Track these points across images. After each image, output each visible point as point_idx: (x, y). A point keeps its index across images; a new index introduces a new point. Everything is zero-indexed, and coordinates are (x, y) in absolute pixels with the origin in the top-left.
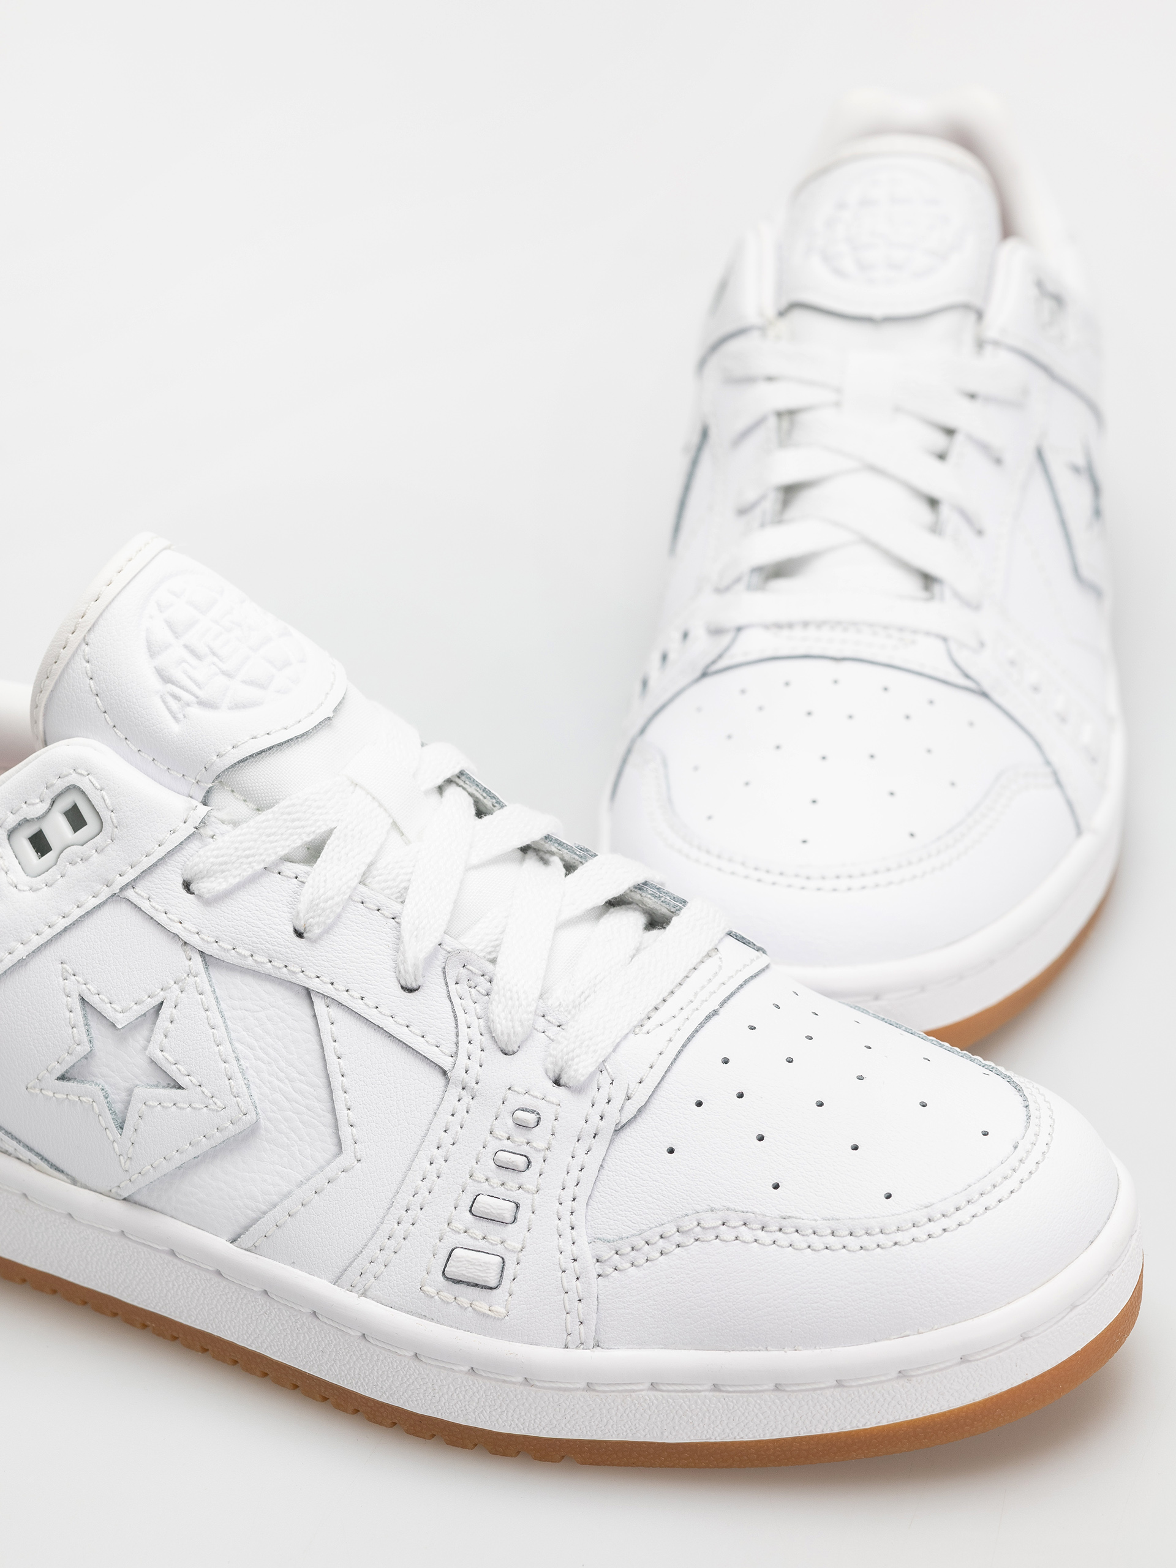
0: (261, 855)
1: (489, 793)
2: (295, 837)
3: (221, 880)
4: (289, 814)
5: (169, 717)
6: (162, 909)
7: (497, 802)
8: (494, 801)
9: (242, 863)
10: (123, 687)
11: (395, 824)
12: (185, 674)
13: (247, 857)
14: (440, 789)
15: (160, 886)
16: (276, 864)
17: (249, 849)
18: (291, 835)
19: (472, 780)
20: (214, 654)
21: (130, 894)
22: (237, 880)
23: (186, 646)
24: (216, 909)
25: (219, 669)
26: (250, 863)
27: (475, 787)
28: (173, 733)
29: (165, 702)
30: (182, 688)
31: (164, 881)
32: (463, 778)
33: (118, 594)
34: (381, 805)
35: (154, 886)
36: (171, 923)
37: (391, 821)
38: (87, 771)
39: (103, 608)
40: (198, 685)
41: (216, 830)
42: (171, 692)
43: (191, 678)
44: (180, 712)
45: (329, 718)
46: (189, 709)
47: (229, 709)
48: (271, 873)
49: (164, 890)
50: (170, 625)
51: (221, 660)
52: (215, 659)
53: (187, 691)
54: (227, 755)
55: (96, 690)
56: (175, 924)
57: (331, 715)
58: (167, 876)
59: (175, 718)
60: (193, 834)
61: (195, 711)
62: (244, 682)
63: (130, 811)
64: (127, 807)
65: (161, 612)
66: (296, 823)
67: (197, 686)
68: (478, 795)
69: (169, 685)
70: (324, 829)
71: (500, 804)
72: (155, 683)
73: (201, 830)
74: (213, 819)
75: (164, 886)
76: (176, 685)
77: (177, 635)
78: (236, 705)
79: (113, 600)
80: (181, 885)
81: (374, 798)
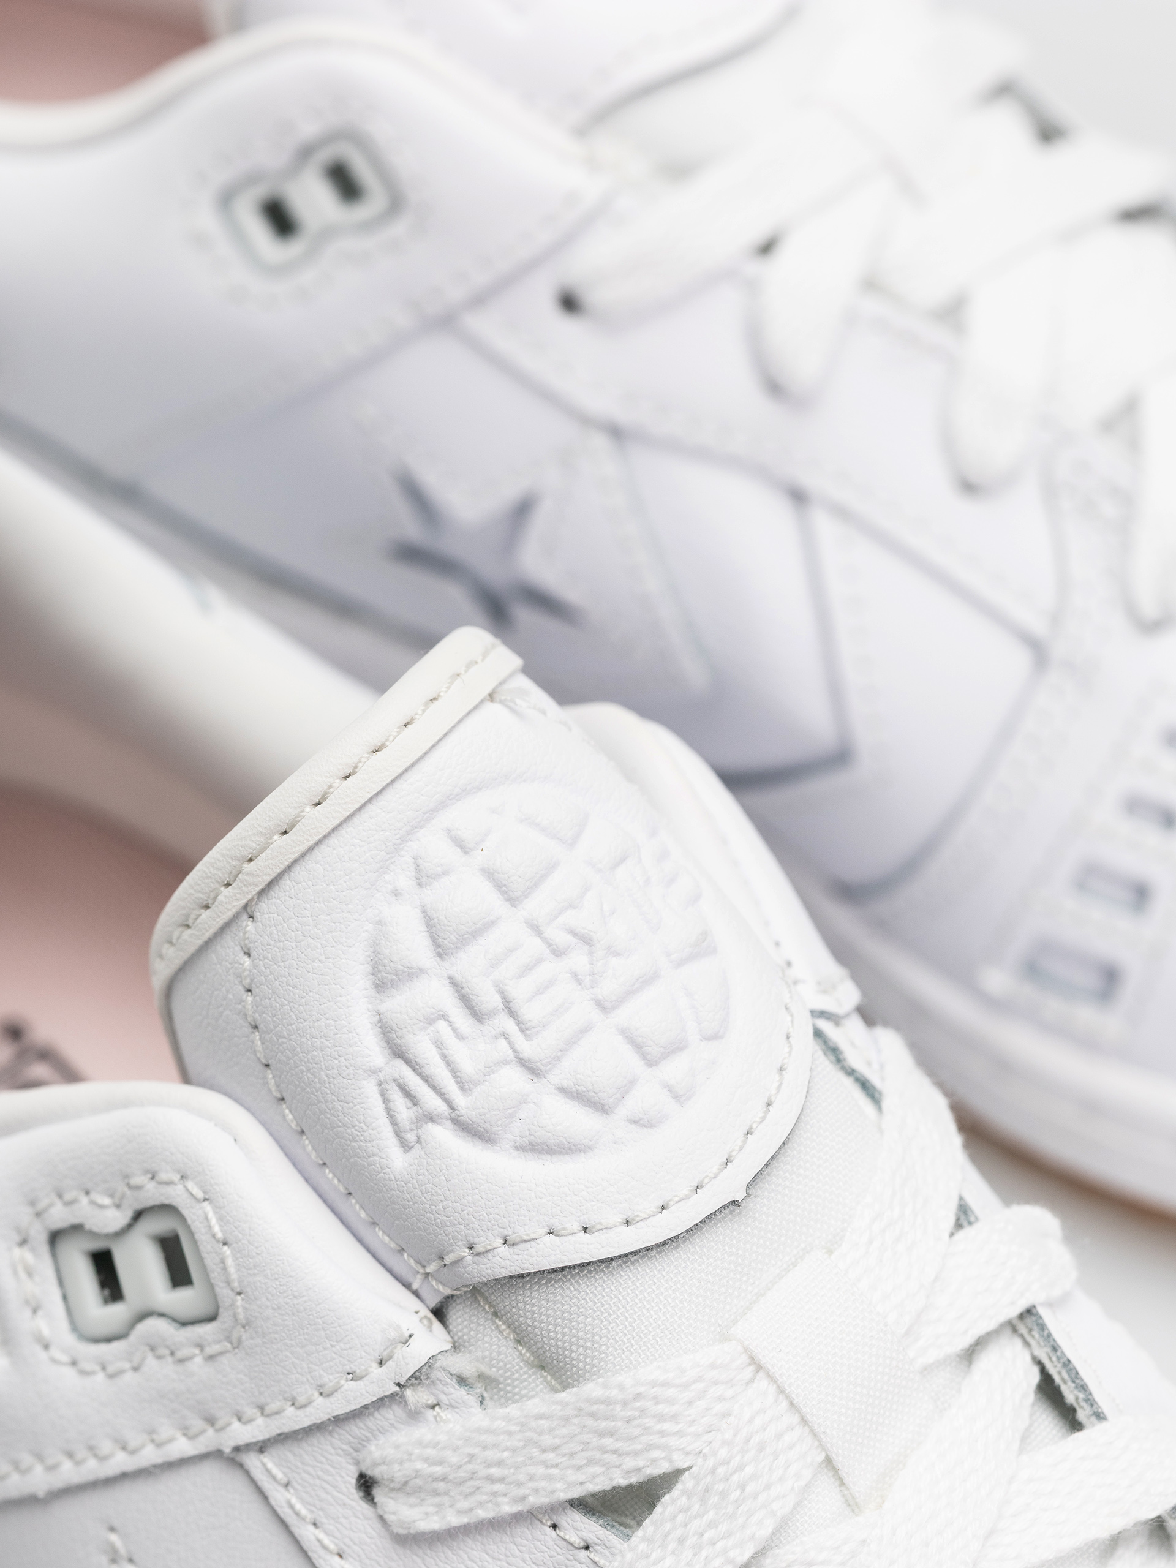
0: (519, 1484)
1: (1075, 1375)
2: (598, 1469)
3: (431, 1509)
4: (593, 1415)
5: (387, 1131)
6: (309, 1517)
7: (1087, 1400)
8: (1081, 1396)
9: (478, 1488)
10: (304, 1039)
11: (829, 1461)
12: (438, 1047)
13: (492, 1480)
14: (970, 1354)
15: (311, 1470)
16: (553, 1508)
17: (500, 1463)
18: (591, 1462)
19: (1046, 1332)
20: (512, 1013)
21: (252, 1461)
22: (464, 1520)
23: (454, 983)
24: (415, 1557)
25: (515, 1051)
26: (494, 1494)
27: (1049, 1350)
28: (388, 1170)
29: (386, 1101)
30: (426, 1079)
31: (322, 1463)
32: (1030, 1321)
33: (333, 830)
34: (804, 1421)
35: (299, 1464)
36: (322, 1552)
37: (823, 1455)
38: (205, 1192)
39: (294, 857)
40: (463, 1085)
41: (443, 1397)
42: (401, 1081)
43: (449, 1063)
44: (411, 1130)
45: (735, 1203)
46: (430, 1126)
47: (517, 1148)
48: (537, 1522)
49: (318, 1482)
50: (431, 925)
51: (522, 1031)
52: (510, 1026)
53: (434, 1088)
54: (490, 1255)
55: (254, 1020)
56: (328, 1557)
57: (739, 1197)
58: (330, 1457)
59: (398, 1134)
60: (392, 1396)
61: (442, 1135)
62: (563, 1090)
63: (274, 1309)
64: (268, 1299)
65: (420, 885)
66: (608, 1442)
67: (457, 1083)
68: (1052, 1371)
69: (400, 1064)
70: (664, 1468)
71: (1092, 1405)
72: (374, 1052)
73: (408, 1393)
74: (441, 1375)
75: (320, 1473)
76: (414, 1070)
77: (441, 952)
78: (531, 1144)
79: (318, 843)
80: (354, 1481)
81: (791, 1404)
